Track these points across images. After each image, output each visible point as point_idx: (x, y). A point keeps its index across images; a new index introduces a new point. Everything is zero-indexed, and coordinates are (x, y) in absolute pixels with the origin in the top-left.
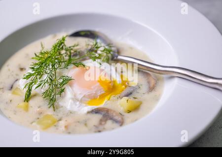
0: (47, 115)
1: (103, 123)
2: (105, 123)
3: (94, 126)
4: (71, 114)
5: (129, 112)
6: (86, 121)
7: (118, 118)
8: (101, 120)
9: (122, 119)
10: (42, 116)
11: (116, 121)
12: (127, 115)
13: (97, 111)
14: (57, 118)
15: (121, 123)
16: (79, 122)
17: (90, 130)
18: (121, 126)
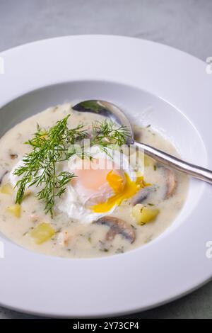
0: (44, 223)
1: (110, 238)
2: (113, 238)
3: (100, 241)
4: (72, 224)
5: (143, 224)
6: (90, 234)
7: (129, 232)
8: (108, 234)
9: (135, 234)
11: (126, 237)
12: (140, 228)
13: (103, 221)
14: (54, 228)
15: (132, 239)
16: (81, 235)
17: (94, 247)
18: (132, 243)
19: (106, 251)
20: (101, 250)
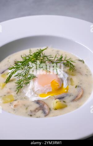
0: (11, 95)
1: (37, 111)
2: (38, 111)
3: (31, 111)
4: (24, 99)
5: (56, 109)
6: (28, 106)
7: (47, 111)
8: (37, 109)
9: (49, 113)
10: (8, 95)
11: (44, 113)
13: (38, 102)
14: (15, 98)
16: (24, 105)
17: (26, 113)
18: (45, 116)
19: (31, 116)
20: (29, 115)
